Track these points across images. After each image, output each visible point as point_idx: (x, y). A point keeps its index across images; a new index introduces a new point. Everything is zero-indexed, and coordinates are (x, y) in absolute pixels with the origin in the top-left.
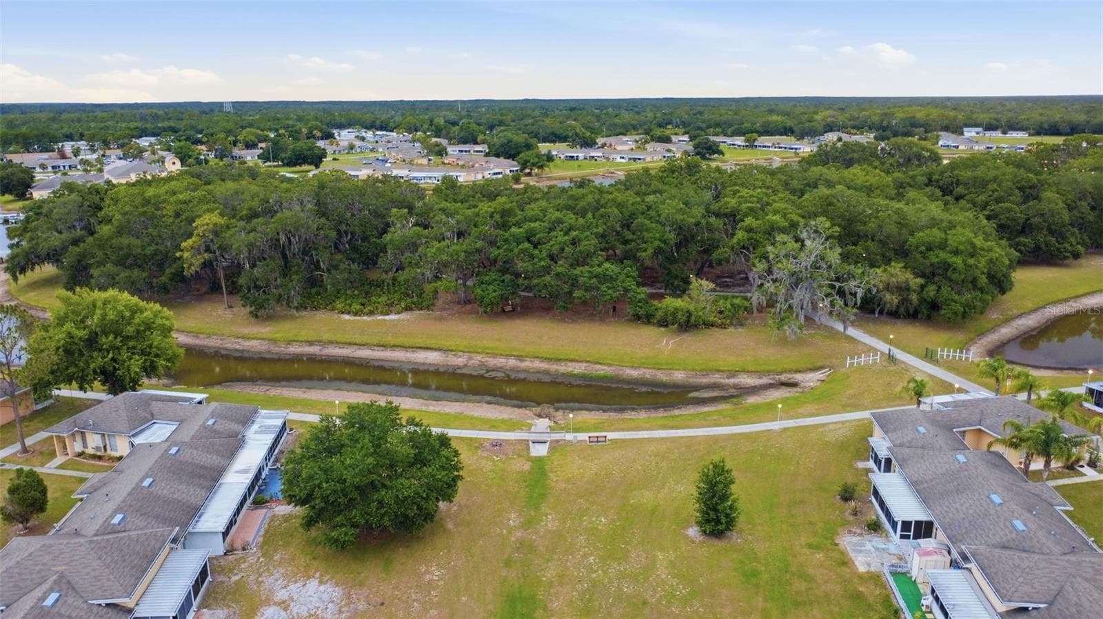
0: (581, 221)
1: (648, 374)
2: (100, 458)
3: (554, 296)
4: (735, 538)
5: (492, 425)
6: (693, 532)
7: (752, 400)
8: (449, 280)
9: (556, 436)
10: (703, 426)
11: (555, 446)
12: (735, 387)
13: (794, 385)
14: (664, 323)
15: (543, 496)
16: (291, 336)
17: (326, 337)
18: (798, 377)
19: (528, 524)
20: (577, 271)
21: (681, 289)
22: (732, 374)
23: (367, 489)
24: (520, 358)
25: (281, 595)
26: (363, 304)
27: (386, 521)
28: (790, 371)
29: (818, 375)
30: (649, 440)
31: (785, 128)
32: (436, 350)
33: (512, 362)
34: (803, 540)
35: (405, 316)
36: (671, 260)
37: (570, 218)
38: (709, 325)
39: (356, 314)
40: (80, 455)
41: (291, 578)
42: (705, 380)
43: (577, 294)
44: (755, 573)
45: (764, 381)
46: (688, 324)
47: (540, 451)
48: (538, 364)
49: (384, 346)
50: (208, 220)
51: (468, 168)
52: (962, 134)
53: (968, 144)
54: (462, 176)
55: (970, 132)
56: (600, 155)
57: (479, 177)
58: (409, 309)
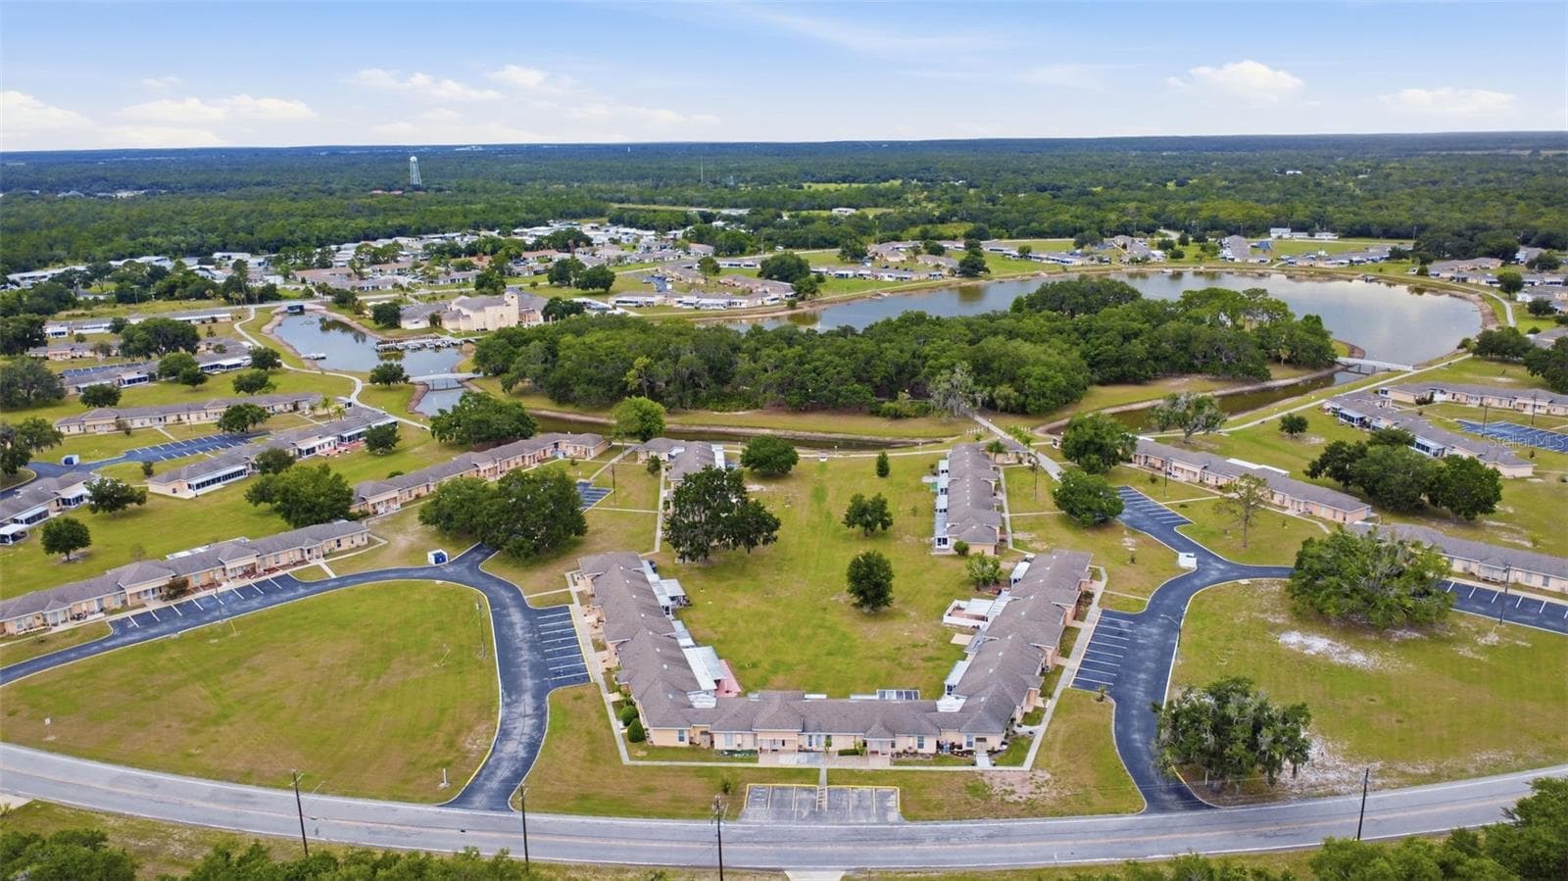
0: (843, 362)
1: (873, 438)
3: (829, 401)
4: (889, 477)
7: (918, 447)
8: (771, 394)
9: (830, 456)
11: (829, 459)
13: (940, 442)
14: (884, 415)
15: (826, 470)
16: (690, 422)
17: (709, 423)
18: (944, 438)
19: (821, 476)
20: (841, 388)
21: (893, 397)
22: (912, 437)
24: (811, 431)
26: (724, 406)
28: (940, 437)
29: (954, 438)
30: (868, 457)
32: (767, 428)
33: (808, 434)
34: (910, 478)
35: (748, 412)
36: (891, 382)
37: (837, 360)
38: (908, 416)
40: (647, 460)
43: (840, 400)
44: (892, 484)
45: (928, 440)
46: (897, 416)
47: (823, 460)
48: (820, 434)
49: (742, 427)
50: (641, 361)
51: (748, 293)
52: (1269, 236)
53: (1244, 256)
54: (745, 303)
55: (1275, 233)
56: (869, 272)
57: (759, 302)
58: (748, 409)
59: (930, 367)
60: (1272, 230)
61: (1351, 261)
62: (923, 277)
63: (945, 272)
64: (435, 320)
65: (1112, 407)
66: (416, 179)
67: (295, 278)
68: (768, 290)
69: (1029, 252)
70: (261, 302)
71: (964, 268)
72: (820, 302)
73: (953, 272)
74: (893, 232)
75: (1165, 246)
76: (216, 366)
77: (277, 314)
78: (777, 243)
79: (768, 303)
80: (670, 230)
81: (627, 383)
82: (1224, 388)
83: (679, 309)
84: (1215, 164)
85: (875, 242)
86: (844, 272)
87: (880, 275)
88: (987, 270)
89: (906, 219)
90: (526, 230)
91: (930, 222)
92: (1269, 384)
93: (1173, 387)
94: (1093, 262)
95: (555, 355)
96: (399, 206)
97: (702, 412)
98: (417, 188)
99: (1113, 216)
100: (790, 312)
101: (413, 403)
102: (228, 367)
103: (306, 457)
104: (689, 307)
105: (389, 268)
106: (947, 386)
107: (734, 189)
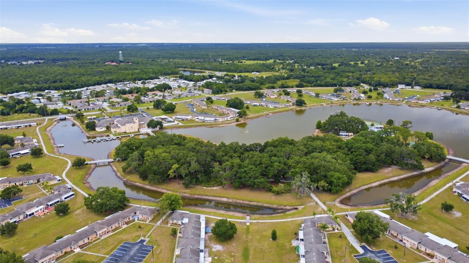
1: (269, 205)
2: (176, 224)
4: (277, 240)
5: (239, 218)
6: (271, 239)
7: (288, 213)
9: (251, 221)
10: (276, 219)
11: (251, 223)
12: (285, 209)
13: (297, 209)
14: (273, 192)
15: (249, 233)
17: (202, 194)
18: (298, 207)
19: (247, 237)
22: (285, 206)
23: (225, 233)
24: (243, 200)
25: (214, 247)
26: (208, 185)
27: (228, 237)
28: (297, 206)
29: (303, 207)
30: (267, 222)
31: (333, 84)
32: (225, 198)
33: (242, 201)
34: (286, 241)
38: (283, 193)
39: (207, 187)
40: (172, 223)
41: (215, 245)
42: (280, 207)
43: (255, 186)
44: (278, 246)
45: (292, 208)
46: (278, 193)
47: (248, 224)
48: (247, 202)
49: (215, 196)
51: (222, 115)
52: (398, 87)
53: (393, 98)
54: (221, 120)
55: (400, 86)
56: (264, 104)
57: (226, 119)
58: (218, 186)
59: (292, 172)
60: (399, 85)
61: (431, 101)
62: (283, 106)
63: (291, 104)
64: (108, 128)
65: (364, 185)
66: (121, 58)
67: (68, 103)
68: (229, 112)
69: (319, 95)
70: (51, 115)
71: (297, 103)
72: (248, 118)
73: (293, 104)
74: (272, 83)
75: (365, 93)
76: (19, 154)
77: (55, 121)
78: (233, 89)
79: (229, 119)
80: (198, 81)
81: (169, 175)
82: (406, 174)
83: (197, 122)
84: (371, 54)
85: (266, 88)
86: (256, 104)
87: (268, 105)
88: (305, 104)
89: (276, 78)
90: (151, 81)
91: (284, 79)
92: (423, 171)
93: (386, 173)
94: (341, 100)
95: (143, 157)
96: (112, 71)
97: (199, 187)
98: (121, 62)
99: (345, 80)
100: (237, 123)
101: (87, 176)
102: (23, 154)
103: (29, 217)
104: (201, 121)
105: (101, 99)
106: (299, 183)
107: (221, 63)
